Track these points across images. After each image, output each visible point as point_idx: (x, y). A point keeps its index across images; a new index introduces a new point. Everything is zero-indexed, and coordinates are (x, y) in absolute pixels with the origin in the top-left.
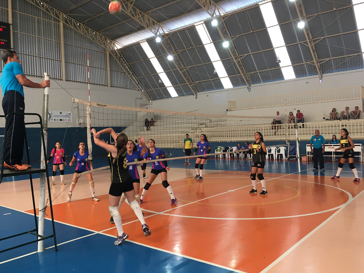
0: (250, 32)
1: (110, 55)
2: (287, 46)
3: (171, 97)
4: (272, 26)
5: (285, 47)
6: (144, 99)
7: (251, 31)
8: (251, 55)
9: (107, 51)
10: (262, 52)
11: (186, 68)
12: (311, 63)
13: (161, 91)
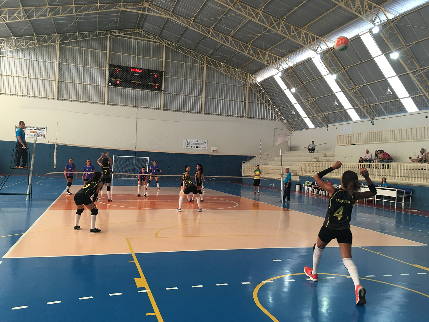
1: (250, 88)
2: (399, 76)
3: (309, 128)
4: (377, 56)
6: (285, 129)
7: (359, 62)
9: (247, 85)
10: (377, 83)
11: (313, 99)
13: (299, 121)
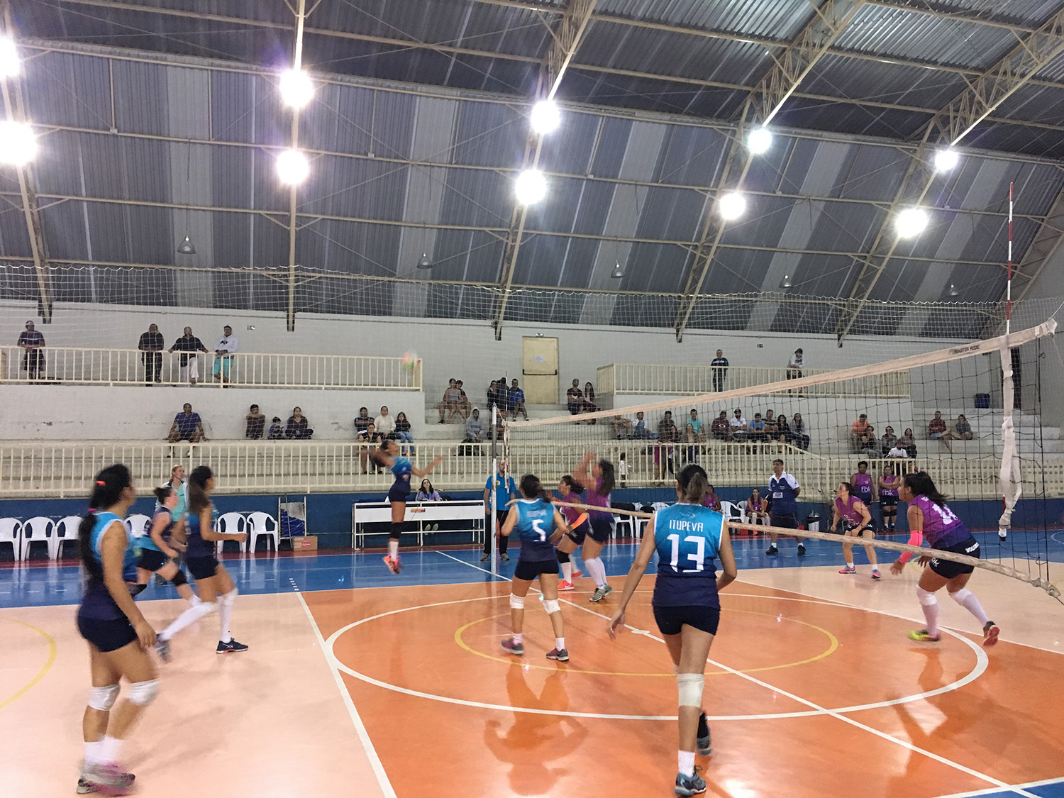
0: (108, 129)
2: (215, 211)
8: (85, 204)
10: (128, 207)
12: (273, 275)
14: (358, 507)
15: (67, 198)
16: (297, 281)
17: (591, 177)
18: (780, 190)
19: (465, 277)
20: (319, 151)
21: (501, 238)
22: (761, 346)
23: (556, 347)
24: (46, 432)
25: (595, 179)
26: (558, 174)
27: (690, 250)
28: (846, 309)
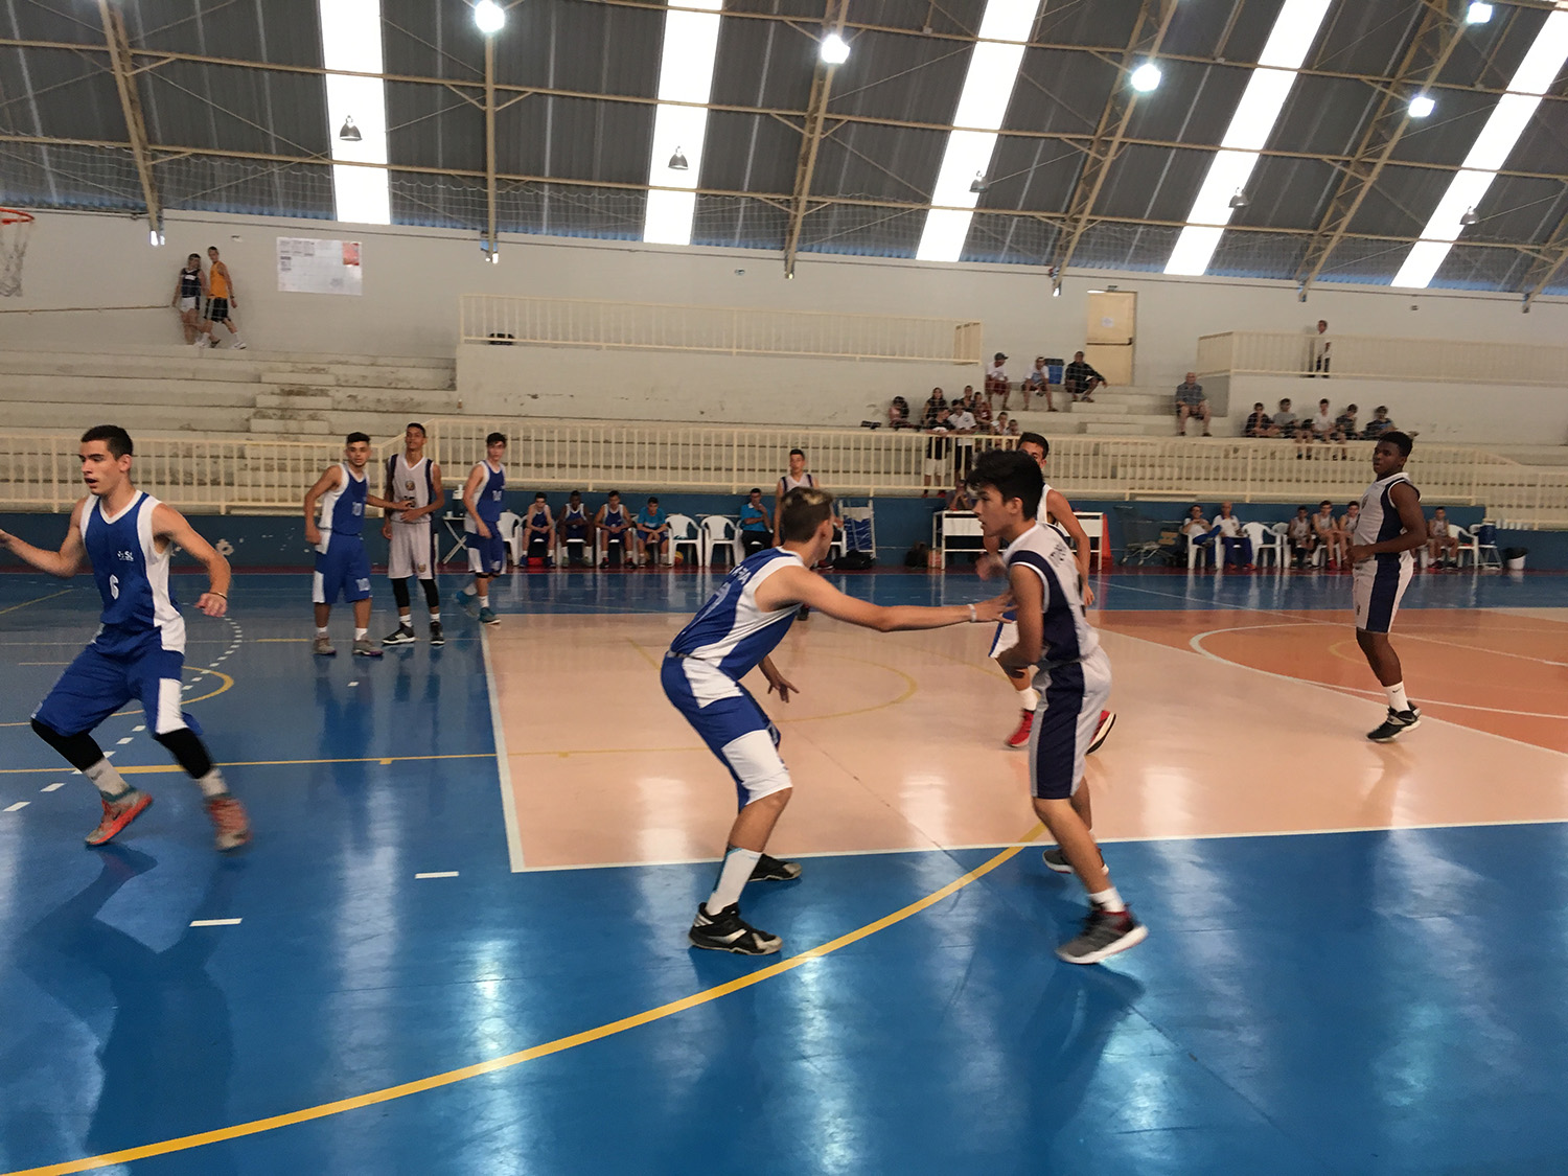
2: (712, 110)
5: (706, 110)
8: (550, 100)
12: (772, 199)
14: (947, 516)
15: (531, 90)
16: (807, 209)
17: (1221, 61)
18: (1482, 82)
19: (1021, 203)
20: (860, 26)
21: (1082, 149)
22: (1415, 308)
23: (1132, 306)
24: (532, 407)
25: (1227, 63)
26: (1173, 57)
27: (1338, 167)
28: (1541, 257)
